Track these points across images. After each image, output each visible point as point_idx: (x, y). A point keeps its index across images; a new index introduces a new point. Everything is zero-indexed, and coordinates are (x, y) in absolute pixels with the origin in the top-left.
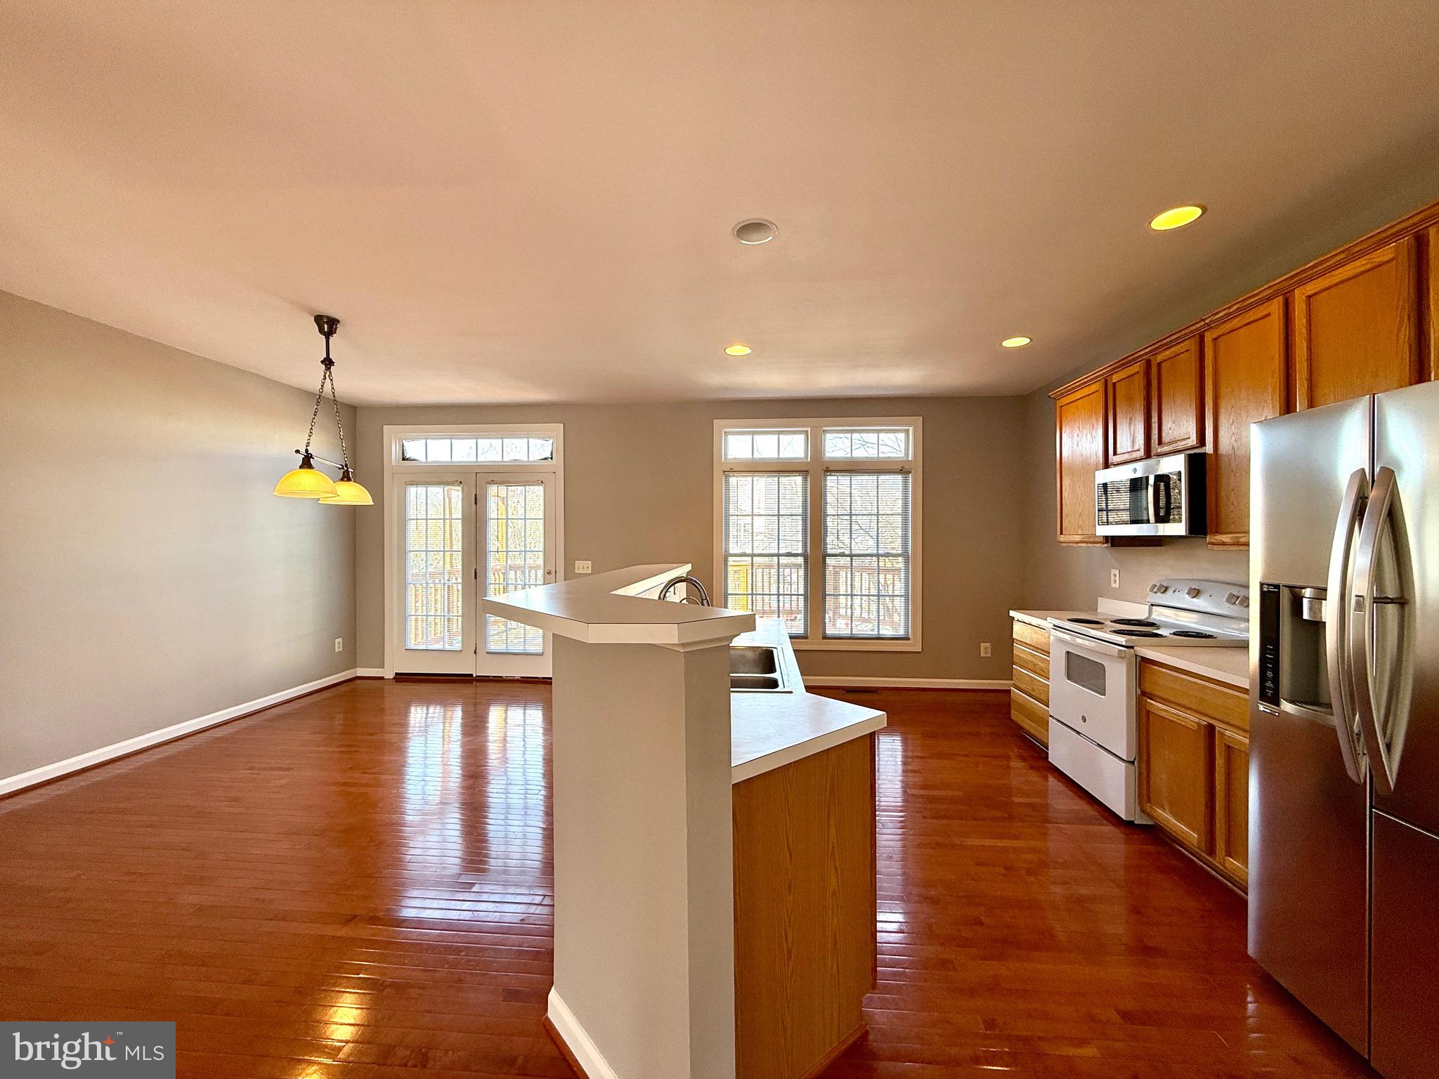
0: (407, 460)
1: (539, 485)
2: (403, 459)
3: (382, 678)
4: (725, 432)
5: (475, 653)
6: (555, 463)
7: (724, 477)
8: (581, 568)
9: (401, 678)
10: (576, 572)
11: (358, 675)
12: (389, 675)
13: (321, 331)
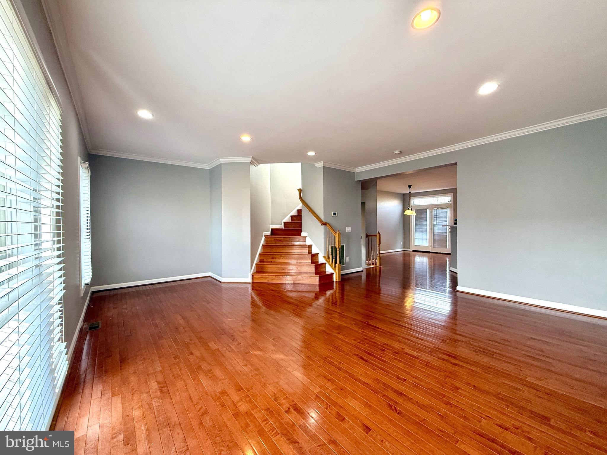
2: (414, 204)
3: (410, 251)
5: (431, 247)
6: (451, 203)
9: (413, 251)
11: (405, 250)
13: (409, 188)
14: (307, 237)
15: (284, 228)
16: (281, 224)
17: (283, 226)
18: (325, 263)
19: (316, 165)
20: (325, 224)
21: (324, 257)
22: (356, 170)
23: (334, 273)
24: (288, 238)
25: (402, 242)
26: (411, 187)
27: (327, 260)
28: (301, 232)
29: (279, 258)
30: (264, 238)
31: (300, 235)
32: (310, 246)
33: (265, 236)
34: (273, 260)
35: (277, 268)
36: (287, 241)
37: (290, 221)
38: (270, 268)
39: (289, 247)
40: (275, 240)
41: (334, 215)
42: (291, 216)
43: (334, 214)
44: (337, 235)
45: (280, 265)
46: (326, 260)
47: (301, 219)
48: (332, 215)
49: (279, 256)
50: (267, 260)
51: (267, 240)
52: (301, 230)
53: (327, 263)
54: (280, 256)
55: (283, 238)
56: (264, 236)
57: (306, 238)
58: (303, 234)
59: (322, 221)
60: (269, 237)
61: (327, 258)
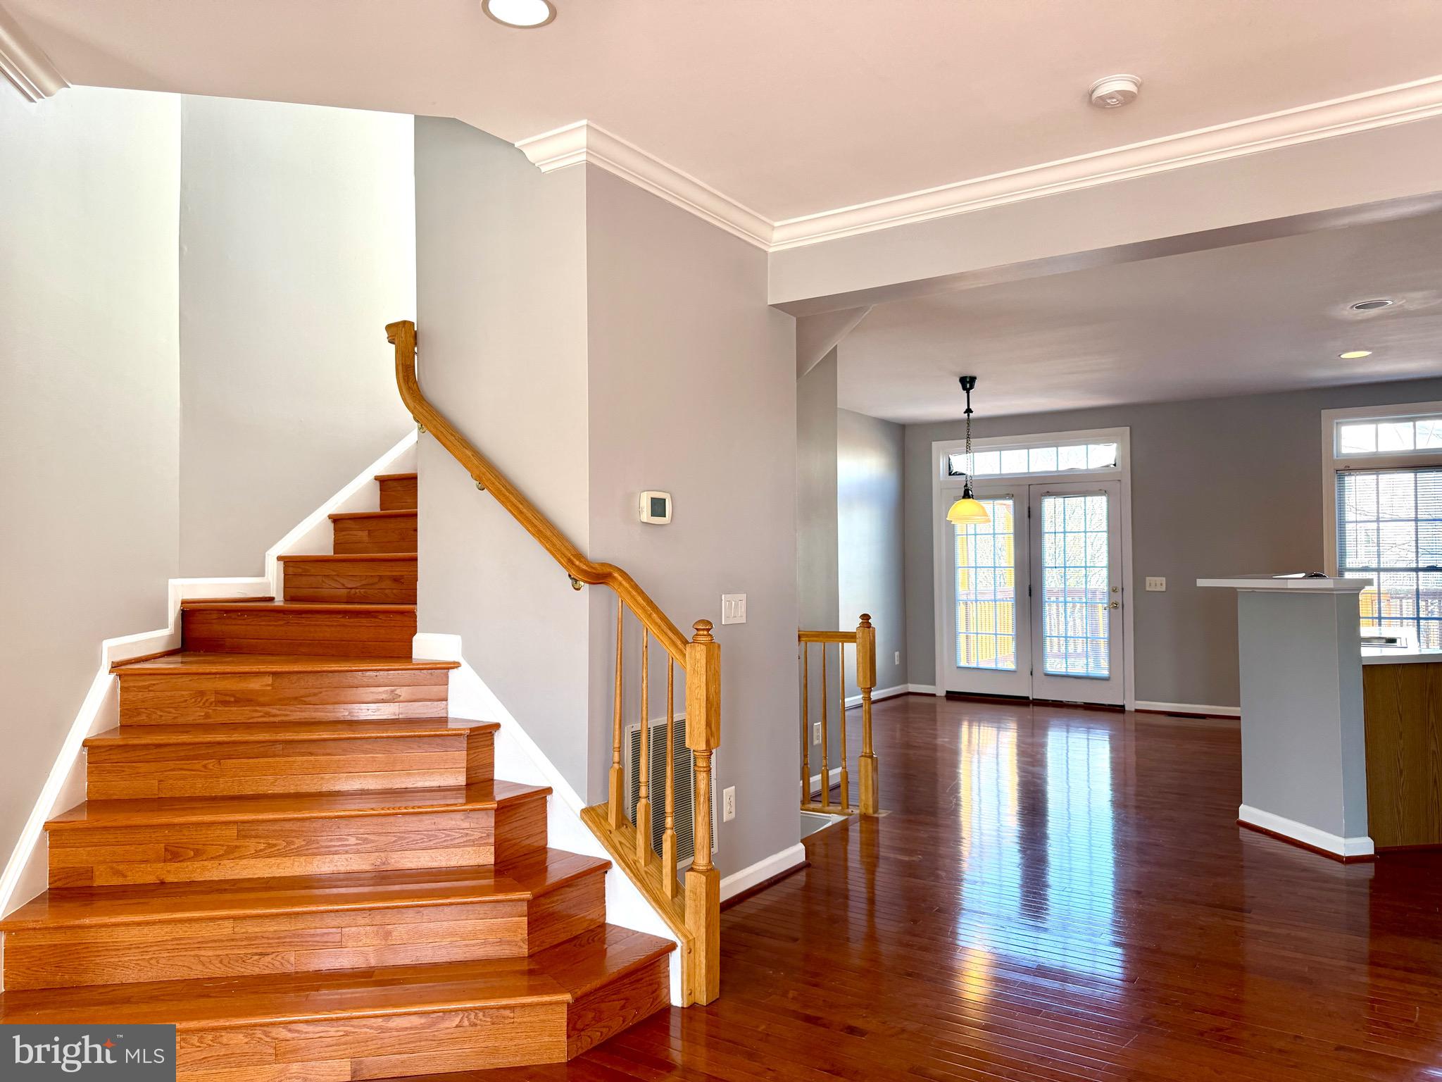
0: (956, 474)
1: (1102, 495)
2: (950, 474)
3: (934, 695)
4: (1337, 423)
5: (1032, 674)
6: (1120, 470)
7: (1336, 480)
8: (1153, 585)
9: (952, 696)
10: (1148, 589)
11: (910, 691)
12: (941, 692)
13: (964, 388)
14: (456, 665)
15: (279, 601)
16: (261, 573)
17: (270, 583)
18: (605, 867)
19: (531, 154)
20: (599, 576)
21: (592, 815)
22: (777, 235)
23: (673, 946)
24: (311, 680)
25: (897, 654)
26: (972, 387)
27: (616, 838)
28: (415, 633)
29: (231, 852)
30: (103, 684)
31: (405, 654)
32: (482, 736)
33: (116, 666)
34: (175, 873)
35: (202, 944)
36: (298, 700)
37: (329, 552)
38: (142, 947)
39: (313, 748)
40: (202, 693)
41: (653, 514)
42: (337, 520)
43: (658, 507)
44: (698, 654)
45: (235, 918)
46: (606, 838)
47: (410, 540)
48: (646, 515)
49: (233, 832)
50: (118, 873)
51: (131, 696)
52: (413, 615)
53: (615, 866)
54: (240, 836)
55: (269, 680)
56: (106, 665)
57: (452, 673)
58: (426, 646)
59: (580, 556)
60: (153, 674)
61: (612, 820)
